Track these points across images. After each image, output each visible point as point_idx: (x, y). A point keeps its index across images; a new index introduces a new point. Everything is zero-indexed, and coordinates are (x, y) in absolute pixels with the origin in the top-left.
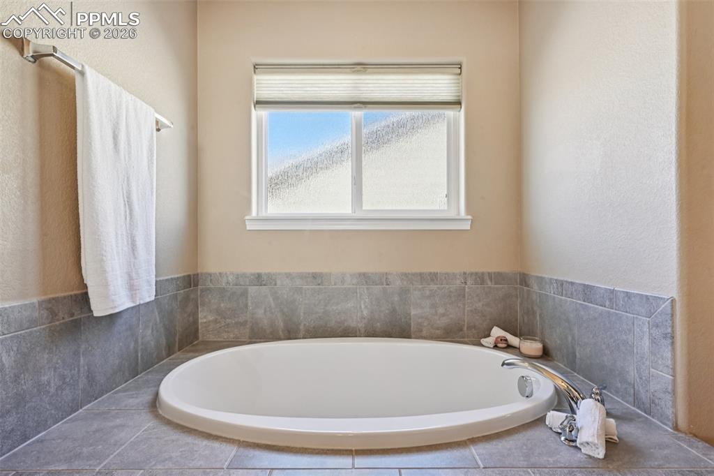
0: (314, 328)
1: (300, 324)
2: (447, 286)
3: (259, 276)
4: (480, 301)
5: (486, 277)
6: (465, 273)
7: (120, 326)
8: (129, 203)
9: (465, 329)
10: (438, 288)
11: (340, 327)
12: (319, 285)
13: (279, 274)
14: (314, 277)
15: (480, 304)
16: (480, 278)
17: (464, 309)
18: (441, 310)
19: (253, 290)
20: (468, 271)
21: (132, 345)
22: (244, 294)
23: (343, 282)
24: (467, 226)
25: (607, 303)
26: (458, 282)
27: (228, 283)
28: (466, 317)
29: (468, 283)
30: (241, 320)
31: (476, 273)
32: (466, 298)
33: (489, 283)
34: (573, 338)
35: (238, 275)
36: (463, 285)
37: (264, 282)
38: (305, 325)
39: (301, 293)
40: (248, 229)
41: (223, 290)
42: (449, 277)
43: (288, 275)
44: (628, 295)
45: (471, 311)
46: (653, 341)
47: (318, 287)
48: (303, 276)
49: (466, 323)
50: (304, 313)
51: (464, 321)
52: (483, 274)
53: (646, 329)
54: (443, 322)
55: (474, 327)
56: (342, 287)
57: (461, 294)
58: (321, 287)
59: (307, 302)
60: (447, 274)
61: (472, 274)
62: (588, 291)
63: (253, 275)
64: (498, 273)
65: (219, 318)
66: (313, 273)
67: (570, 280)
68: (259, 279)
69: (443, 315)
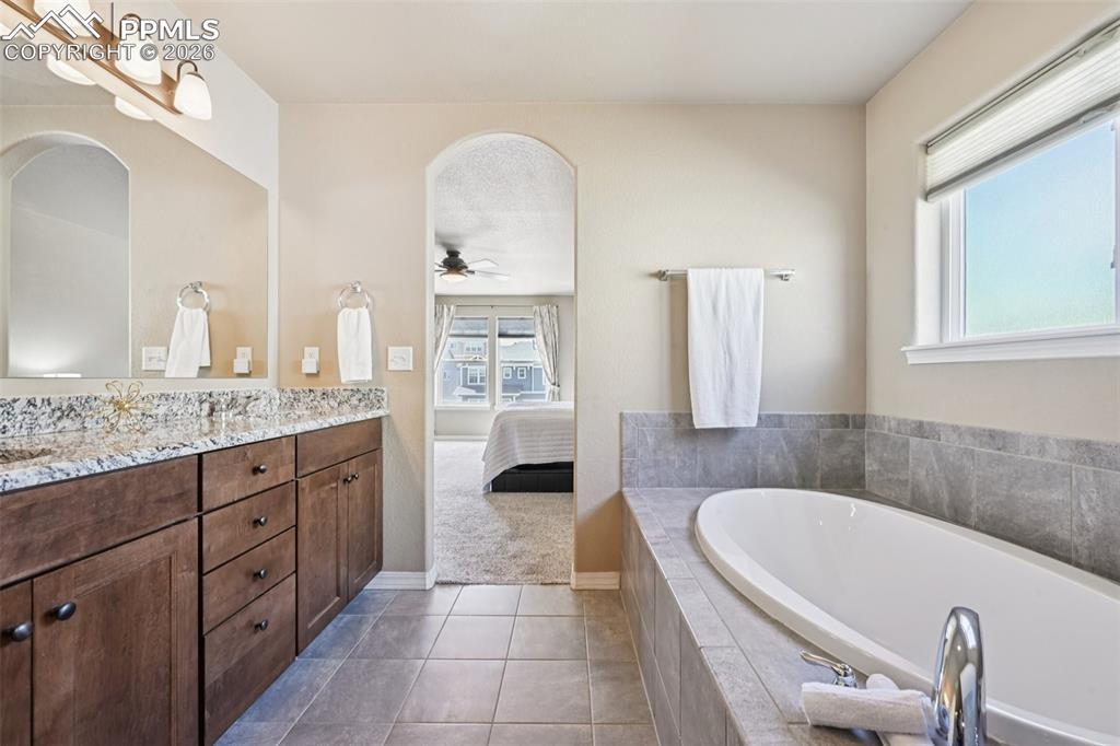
0: (991, 516)
1: (971, 504)
3: (920, 425)
7: (735, 442)
8: (729, 352)
11: (1037, 531)
12: (999, 449)
13: (944, 425)
14: (991, 435)
19: (914, 441)
21: (750, 461)
22: (906, 445)
23: (1042, 451)
27: (890, 429)
30: (901, 477)
35: (899, 420)
37: (926, 435)
38: (978, 508)
39: (973, 458)
40: (910, 362)
41: (886, 438)
43: (955, 428)
47: (998, 452)
48: (976, 434)
50: (978, 490)
56: (1041, 460)
58: (1001, 453)
59: (980, 473)
63: (915, 422)
65: (882, 469)
66: (990, 431)
68: (920, 429)
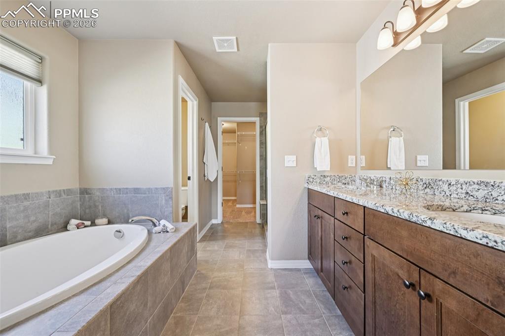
2: (37, 202)
4: (59, 207)
5: (62, 193)
6: (49, 192)
9: (50, 226)
10: (30, 204)
15: (59, 209)
16: (59, 193)
17: (49, 214)
18: (33, 218)
20: (51, 190)
24: (50, 162)
25: (147, 193)
26: (45, 198)
28: (50, 219)
29: (51, 198)
31: (56, 191)
32: (50, 207)
33: (64, 195)
34: (128, 210)
36: (48, 199)
42: (38, 195)
44: (157, 189)
45: (54, 214)
46: (166, 200)
49: (50, 223)
51: (49, 222)
52: (60, 191)
53: (163, 198)
54: (33, 226)
55: (55, 224)
57: (47, 205)
60: (37, 193)
61: (53, 191)
62: (136, 191)
64: (69, 190)
67: (125, 187)
69: (34, 221)
